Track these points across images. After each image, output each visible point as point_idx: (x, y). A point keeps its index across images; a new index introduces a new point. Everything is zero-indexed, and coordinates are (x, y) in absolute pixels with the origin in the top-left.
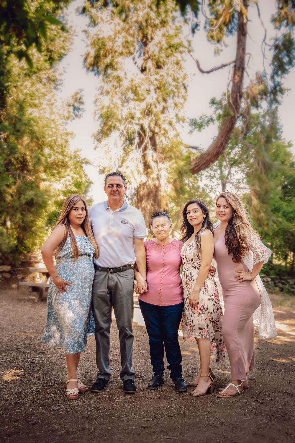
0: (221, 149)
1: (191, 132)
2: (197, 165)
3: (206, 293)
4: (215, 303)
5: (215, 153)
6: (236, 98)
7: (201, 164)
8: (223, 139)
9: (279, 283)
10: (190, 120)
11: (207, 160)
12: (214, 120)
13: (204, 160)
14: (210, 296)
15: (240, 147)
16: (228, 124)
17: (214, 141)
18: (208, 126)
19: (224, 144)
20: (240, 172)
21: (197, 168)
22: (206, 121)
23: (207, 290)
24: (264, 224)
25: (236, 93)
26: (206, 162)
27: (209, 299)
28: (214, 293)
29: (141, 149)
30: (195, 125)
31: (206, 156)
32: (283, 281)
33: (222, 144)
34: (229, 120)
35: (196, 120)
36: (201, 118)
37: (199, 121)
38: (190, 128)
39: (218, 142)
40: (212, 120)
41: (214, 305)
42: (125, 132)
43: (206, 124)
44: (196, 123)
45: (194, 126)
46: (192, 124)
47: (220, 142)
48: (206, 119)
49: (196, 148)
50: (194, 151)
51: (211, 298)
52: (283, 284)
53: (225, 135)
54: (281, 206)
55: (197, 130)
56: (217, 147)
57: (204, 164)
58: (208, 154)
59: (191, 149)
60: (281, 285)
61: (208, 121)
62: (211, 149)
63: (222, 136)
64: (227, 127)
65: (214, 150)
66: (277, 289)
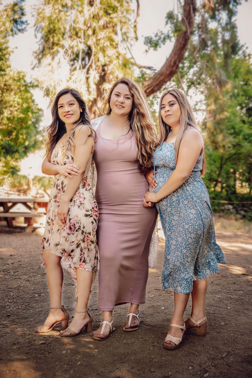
0: (174, 68)
1: (147, 51)
2: (149, 86)
3: (81, 207)
4: (94, 221)
5: (168, 72)
6: (190, 10)
7: (154, 85)
8: (176, 57)
9: (241, 210)
10: (145, 38)
11: (160, 81)
12: (171, 37)
13: (157, 80)
14: (87, 211)
15: (199, 66)
16: (181, 41)
17: (167, 59)
18: (164, 44)
19: (177, 63)
20: (199, 93)
21: (150, 90)
22: (162, 39)
23: (83, 203)
24: (220, 146)
25: (189, 4)
26: (159, 82)
27: (86, 215)
28: (93, 208)
29: (85, 70)
30: (151, 44)
31: (159, 76)
32: (245, 209)
33: (175, 63)
34: (182, 36)
35: (151, 38)
36: (156, 35)
37: (155, 39)
38: (146, 47)
39: (171, 61)
40: (169, 37)
41: (93, 222)
42: (69, 52)
43: (162, 42)
44: (152, 41)
45: (149, 45)
46: (148, 43)
47: (173, 60)
48: (163, 36)
49: (149, 68)
50: (148, 71)
51: (88, 213)
52: (245, 211)
53: (179, 52)
54: (241, 129)
55: (152, 49)
56: (170, 65)
57: (157, 85)
58: (161, 74)
59: (145, 70)
60: (243, 213)
61: (164, 39)
62: (164, 69)
63: (175, 54)
64: (181, 43)
65: (167, 70)
66: (239, 216)
